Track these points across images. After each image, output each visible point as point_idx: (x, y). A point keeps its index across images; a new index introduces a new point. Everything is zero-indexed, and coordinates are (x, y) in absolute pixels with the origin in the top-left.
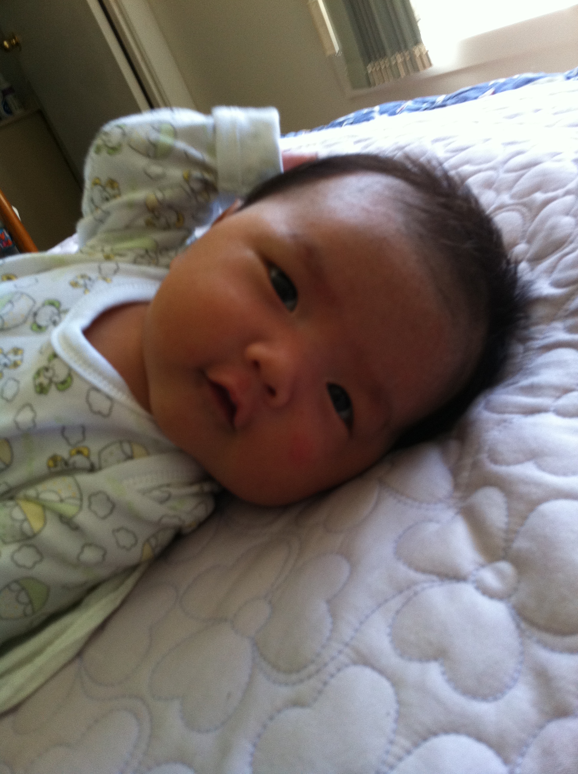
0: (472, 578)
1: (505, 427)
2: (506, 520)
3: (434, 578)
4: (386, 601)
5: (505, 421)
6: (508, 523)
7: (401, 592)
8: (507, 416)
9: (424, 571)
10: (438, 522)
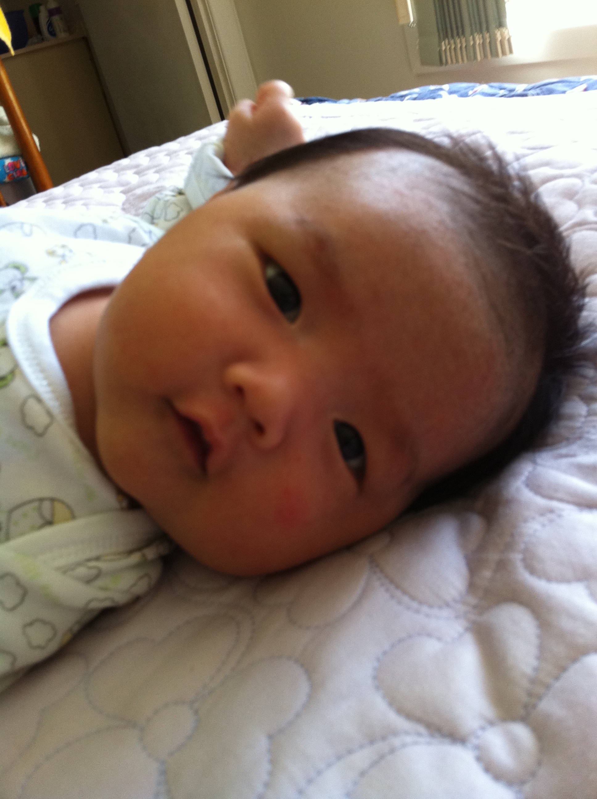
0: (474, 741)
1: (551, 521)
2: (535, 663)
3: (422, 729)
4: (350, 752)
5: (552, 511)
6: (536, 669)
7: (372, 742)
8: (555, 504)
9: (409, 716)
10: (439, 639)
